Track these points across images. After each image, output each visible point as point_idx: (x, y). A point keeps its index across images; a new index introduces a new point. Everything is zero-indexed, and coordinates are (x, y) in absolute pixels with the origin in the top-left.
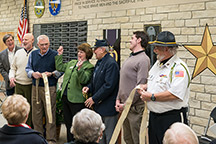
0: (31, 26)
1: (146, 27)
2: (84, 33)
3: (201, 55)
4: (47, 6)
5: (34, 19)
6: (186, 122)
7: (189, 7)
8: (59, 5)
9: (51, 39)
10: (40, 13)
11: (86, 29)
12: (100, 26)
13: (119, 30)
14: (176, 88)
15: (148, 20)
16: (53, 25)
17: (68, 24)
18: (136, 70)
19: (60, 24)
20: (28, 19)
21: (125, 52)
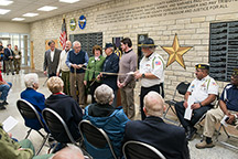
0: (68, 36)
2: (100, 40)
3: (172, 53)
4: (78, 23)
5: (70, 32)
8: (85, 23)
10: (73, 28)
11: (102, 37)
12: (111, 35)
16: (81, 35)
17: (91, 34)
19: (86, 34)
20: (66, 32)
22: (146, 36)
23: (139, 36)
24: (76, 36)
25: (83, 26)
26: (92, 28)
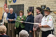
0: (8, 6)
5: (8, 4)
6: (53, 34)
9: (14, 10)
10: (10, 2)
11: (24, 7)
12: (28, 6)
13: (34, 7)
14: (49, 23)
15: (42, 4)
16: (14, 5)
17: (18, 5)
18: (39, 19)
19: (16, 5)
20: (7, 4)
22: (45, 6)
23: (42, 6)
24: (11, 6)
25: (15, 1)
26: (19, 2)
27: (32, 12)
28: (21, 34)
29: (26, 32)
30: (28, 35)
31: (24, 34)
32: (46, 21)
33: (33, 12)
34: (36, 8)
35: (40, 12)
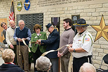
0: (16, 15)
1: (73, 16)
2: (42, 19)
3: (100, 30)
4: (23, 5)
5: (17, 12)
6: (90, 62)
7: (94, 6)
8: (29, 5)
9: (26, 22)
10: (20, 9)
11: (43, 17)
12: (50, 16)
13: (59, 18)
15: (73, 13)
16: (26, 15)
17: (34, 14)
19: (30, 15)
20: (14, 12)
21: (62, 29)
22: (78, 16)
24: (21, 15)
25: (27, 8)
26: (35, 9)
27: (57, 27)
28: (38, 62)
29: (48, 60)
30: (51, 64)
31: (44, 62)
32: (80, 42)
33: (59, 27)
34: (64, 20)
35: (70, 26)
